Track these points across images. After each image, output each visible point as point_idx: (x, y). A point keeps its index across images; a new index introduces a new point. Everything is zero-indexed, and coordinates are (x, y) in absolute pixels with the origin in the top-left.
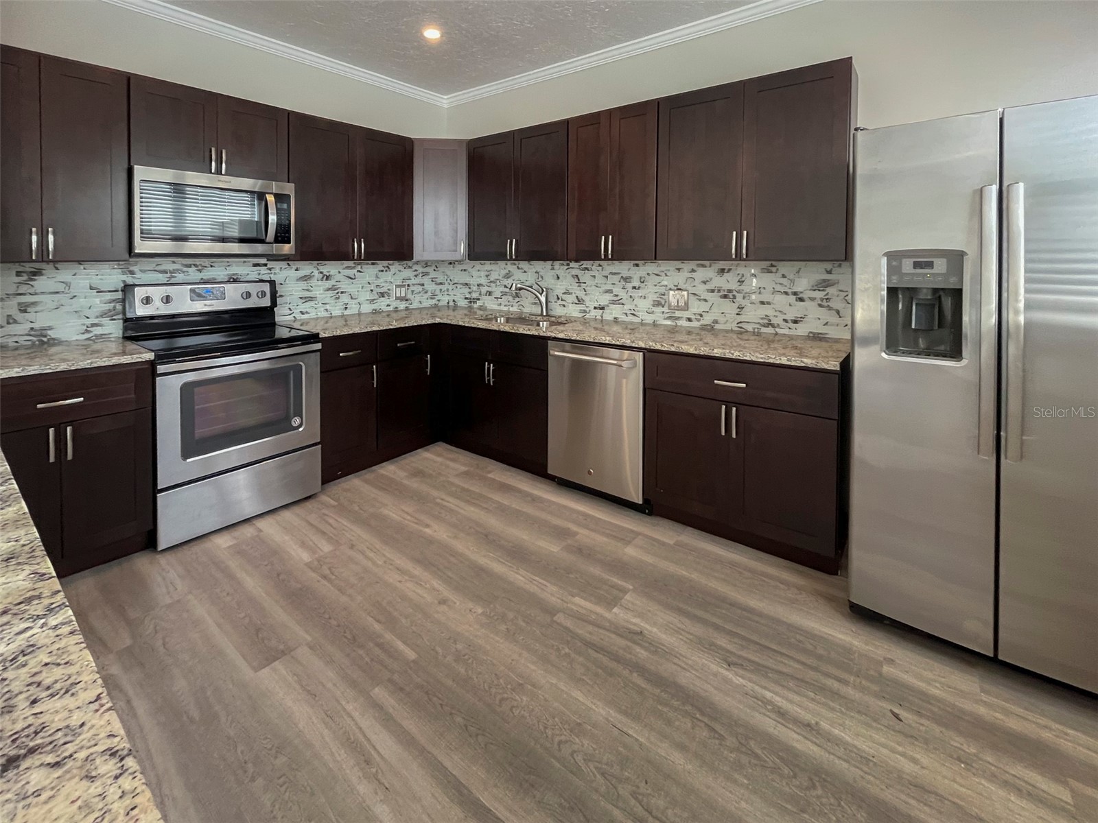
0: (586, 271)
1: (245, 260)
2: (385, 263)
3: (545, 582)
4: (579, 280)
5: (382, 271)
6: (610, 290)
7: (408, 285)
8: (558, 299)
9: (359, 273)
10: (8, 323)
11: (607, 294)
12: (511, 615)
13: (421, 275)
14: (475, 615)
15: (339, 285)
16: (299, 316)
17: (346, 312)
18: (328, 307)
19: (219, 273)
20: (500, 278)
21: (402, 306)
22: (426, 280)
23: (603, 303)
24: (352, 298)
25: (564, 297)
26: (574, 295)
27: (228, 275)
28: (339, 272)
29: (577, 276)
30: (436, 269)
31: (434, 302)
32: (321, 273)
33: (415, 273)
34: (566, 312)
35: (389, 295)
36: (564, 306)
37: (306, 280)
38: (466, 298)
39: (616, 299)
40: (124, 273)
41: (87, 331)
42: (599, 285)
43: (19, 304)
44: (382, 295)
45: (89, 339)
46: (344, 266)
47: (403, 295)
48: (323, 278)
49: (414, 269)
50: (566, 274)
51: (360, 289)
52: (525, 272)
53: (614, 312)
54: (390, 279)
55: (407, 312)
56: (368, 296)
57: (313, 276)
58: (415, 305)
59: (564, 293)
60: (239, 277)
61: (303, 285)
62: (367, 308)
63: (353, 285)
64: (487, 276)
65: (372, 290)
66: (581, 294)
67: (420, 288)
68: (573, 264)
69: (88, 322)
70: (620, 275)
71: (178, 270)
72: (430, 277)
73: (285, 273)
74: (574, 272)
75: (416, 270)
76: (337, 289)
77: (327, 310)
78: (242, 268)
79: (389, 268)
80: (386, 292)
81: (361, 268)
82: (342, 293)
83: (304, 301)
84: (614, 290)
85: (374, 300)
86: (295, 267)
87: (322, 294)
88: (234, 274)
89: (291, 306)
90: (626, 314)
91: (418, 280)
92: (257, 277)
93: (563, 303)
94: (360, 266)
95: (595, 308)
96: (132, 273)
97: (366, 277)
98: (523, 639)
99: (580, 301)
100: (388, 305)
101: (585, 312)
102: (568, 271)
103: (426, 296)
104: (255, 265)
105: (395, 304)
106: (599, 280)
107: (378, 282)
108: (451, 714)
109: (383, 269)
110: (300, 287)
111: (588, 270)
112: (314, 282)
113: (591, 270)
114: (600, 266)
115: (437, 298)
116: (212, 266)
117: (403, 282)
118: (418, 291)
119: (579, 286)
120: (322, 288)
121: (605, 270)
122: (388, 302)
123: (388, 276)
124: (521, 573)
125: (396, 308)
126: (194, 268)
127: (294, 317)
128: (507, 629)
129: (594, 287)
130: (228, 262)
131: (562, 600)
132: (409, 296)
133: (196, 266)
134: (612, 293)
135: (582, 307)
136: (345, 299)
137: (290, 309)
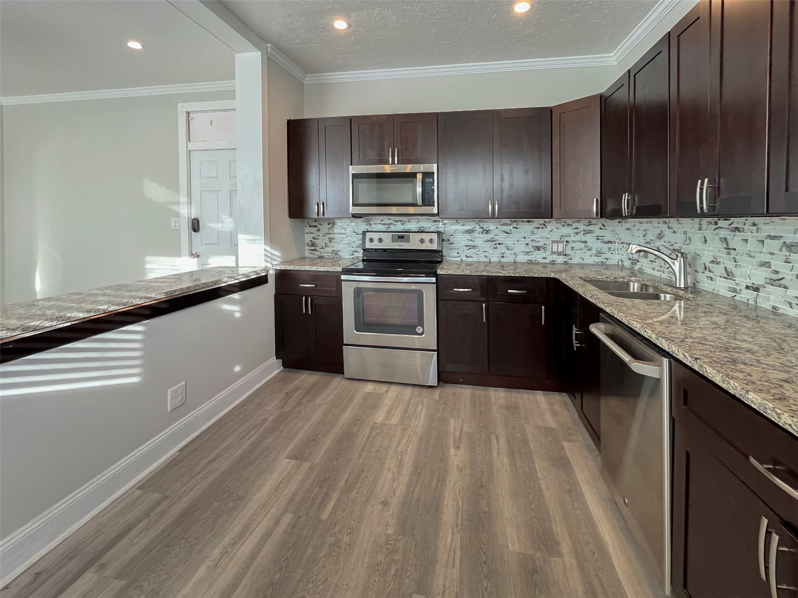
0: (737, 233)
1: (428, 218)
2: (542, 221)
3: (457, 562)
4: (728, 245)
5: (538, 228)
6: (767, 263)
7: (567, 242)
8: (706, 268)
9: (515, 229)
10: (326, 247)
11: (763, 268)
12: (398, 556)
13: (582, 233)
14: (384, 531)
15: (496, 238)
16: (465, 259)
17: (503, 260)
18: (486, 254)
19: (412, 226)
20: (654, 238)
21: (560, 259)
22: (588, 237)
23: (758, 281)
24: (508, 249)
25: (712, 266)
26: (722, 266)
27: (418, 227)
28: (497, 228)
29: (725, 239)
30: (602, 227)
31: (599, 260)
32: (482, 228)
33: (576, 231)
34: (713, 287)
35: (545, 249)
36: (712, 279)
37: (470, 233)
38: (630, 259)
39: (775, 277)
40: (367, 225)
41: (353, 254)
42: (752, 254)
43: (329, 238)
44: (538, 248)
45: (353, 258)
46: (501, 223)
47: (560, 249)
48: (483, 232)
49: (574, 227)
50: (714, 237)
51: (516, 242)
52: (674, 232)
53: (772, 297)
54: (545, 235)
55: (566, 266)
56: (523, 248)
57: (476, 230)
58: (576, 260)
59: (712, 262)
60: (425, 229)
61: (468, 236)
62: (522, 258)
63: (509, 239)
64: (644, 236)
65: (527, 244)
66: (730, 265)
67: (582, 245)
68: (722, 223)
69: (353, 250)
70: (781, 241)
71: (391, 223)
72: (595, 235)
73: (454, 227)
74: (723, 233)
75: (577, 228)
76: (495, 241)
77: (486, 256)
78: (426, 223)
79: (545, 225)
80: (541, 247)
81: (517, 224)
82: (499, 244)
83: (468, 248)
84: (773, 263)
85: (530, 252)
86: (462, 224)
87: (483, 244)
88: (422, 227)
89: (459, 251)
90: (790, 304)
91: (580, 237)
92: (436, 229)
93: (711, 275)
94: (516, 223)
95: (747, 287)
96: (370, 224)
97: (521, 233)
98: (375, 581)
99: (729, 275)
100: (544, 258)
101: (734, 291)
102: (716, 232)
103: (590, 253)
104: (435, 221)
105: (551, 258)
106: (752, 246)
107: (533, 237)
108: (281, 569)
109: (539, 226)
110: (466, 238)
111: (739, 231)
112: (476, 234)
113: (743, 231)
114: (754, 225)
115: (604, 256)
116: (409, 222)
117: (561, 239)
118: (579, 247)
119: (729, 254)
120: (482, 239)
121: (761, 232)
122: (544, 255)
123: (544, 233)
124: (456, 537)
125: (554, 261)
126: (399, 223)
127: (461, 259)
128: (381, 562)
129: (745, 257)
130: (418, 219)
131: (444, 591)
132: (568, 251)
133: (400, 221)
134: (770, 267)
135: (729, 283)
136: (502, 249)
137: (458, 253)
